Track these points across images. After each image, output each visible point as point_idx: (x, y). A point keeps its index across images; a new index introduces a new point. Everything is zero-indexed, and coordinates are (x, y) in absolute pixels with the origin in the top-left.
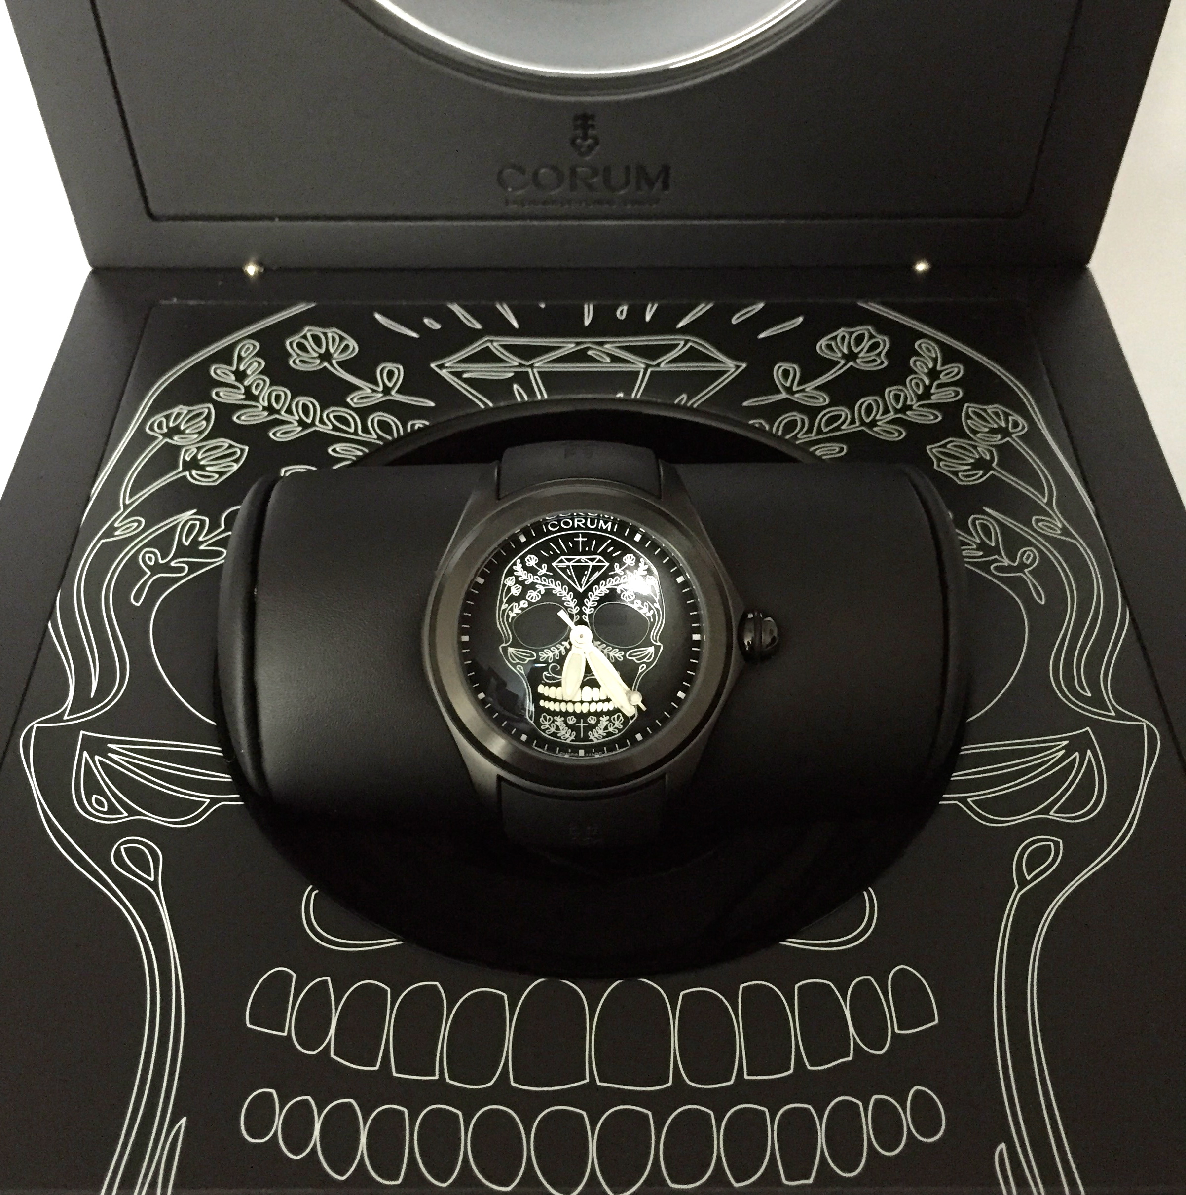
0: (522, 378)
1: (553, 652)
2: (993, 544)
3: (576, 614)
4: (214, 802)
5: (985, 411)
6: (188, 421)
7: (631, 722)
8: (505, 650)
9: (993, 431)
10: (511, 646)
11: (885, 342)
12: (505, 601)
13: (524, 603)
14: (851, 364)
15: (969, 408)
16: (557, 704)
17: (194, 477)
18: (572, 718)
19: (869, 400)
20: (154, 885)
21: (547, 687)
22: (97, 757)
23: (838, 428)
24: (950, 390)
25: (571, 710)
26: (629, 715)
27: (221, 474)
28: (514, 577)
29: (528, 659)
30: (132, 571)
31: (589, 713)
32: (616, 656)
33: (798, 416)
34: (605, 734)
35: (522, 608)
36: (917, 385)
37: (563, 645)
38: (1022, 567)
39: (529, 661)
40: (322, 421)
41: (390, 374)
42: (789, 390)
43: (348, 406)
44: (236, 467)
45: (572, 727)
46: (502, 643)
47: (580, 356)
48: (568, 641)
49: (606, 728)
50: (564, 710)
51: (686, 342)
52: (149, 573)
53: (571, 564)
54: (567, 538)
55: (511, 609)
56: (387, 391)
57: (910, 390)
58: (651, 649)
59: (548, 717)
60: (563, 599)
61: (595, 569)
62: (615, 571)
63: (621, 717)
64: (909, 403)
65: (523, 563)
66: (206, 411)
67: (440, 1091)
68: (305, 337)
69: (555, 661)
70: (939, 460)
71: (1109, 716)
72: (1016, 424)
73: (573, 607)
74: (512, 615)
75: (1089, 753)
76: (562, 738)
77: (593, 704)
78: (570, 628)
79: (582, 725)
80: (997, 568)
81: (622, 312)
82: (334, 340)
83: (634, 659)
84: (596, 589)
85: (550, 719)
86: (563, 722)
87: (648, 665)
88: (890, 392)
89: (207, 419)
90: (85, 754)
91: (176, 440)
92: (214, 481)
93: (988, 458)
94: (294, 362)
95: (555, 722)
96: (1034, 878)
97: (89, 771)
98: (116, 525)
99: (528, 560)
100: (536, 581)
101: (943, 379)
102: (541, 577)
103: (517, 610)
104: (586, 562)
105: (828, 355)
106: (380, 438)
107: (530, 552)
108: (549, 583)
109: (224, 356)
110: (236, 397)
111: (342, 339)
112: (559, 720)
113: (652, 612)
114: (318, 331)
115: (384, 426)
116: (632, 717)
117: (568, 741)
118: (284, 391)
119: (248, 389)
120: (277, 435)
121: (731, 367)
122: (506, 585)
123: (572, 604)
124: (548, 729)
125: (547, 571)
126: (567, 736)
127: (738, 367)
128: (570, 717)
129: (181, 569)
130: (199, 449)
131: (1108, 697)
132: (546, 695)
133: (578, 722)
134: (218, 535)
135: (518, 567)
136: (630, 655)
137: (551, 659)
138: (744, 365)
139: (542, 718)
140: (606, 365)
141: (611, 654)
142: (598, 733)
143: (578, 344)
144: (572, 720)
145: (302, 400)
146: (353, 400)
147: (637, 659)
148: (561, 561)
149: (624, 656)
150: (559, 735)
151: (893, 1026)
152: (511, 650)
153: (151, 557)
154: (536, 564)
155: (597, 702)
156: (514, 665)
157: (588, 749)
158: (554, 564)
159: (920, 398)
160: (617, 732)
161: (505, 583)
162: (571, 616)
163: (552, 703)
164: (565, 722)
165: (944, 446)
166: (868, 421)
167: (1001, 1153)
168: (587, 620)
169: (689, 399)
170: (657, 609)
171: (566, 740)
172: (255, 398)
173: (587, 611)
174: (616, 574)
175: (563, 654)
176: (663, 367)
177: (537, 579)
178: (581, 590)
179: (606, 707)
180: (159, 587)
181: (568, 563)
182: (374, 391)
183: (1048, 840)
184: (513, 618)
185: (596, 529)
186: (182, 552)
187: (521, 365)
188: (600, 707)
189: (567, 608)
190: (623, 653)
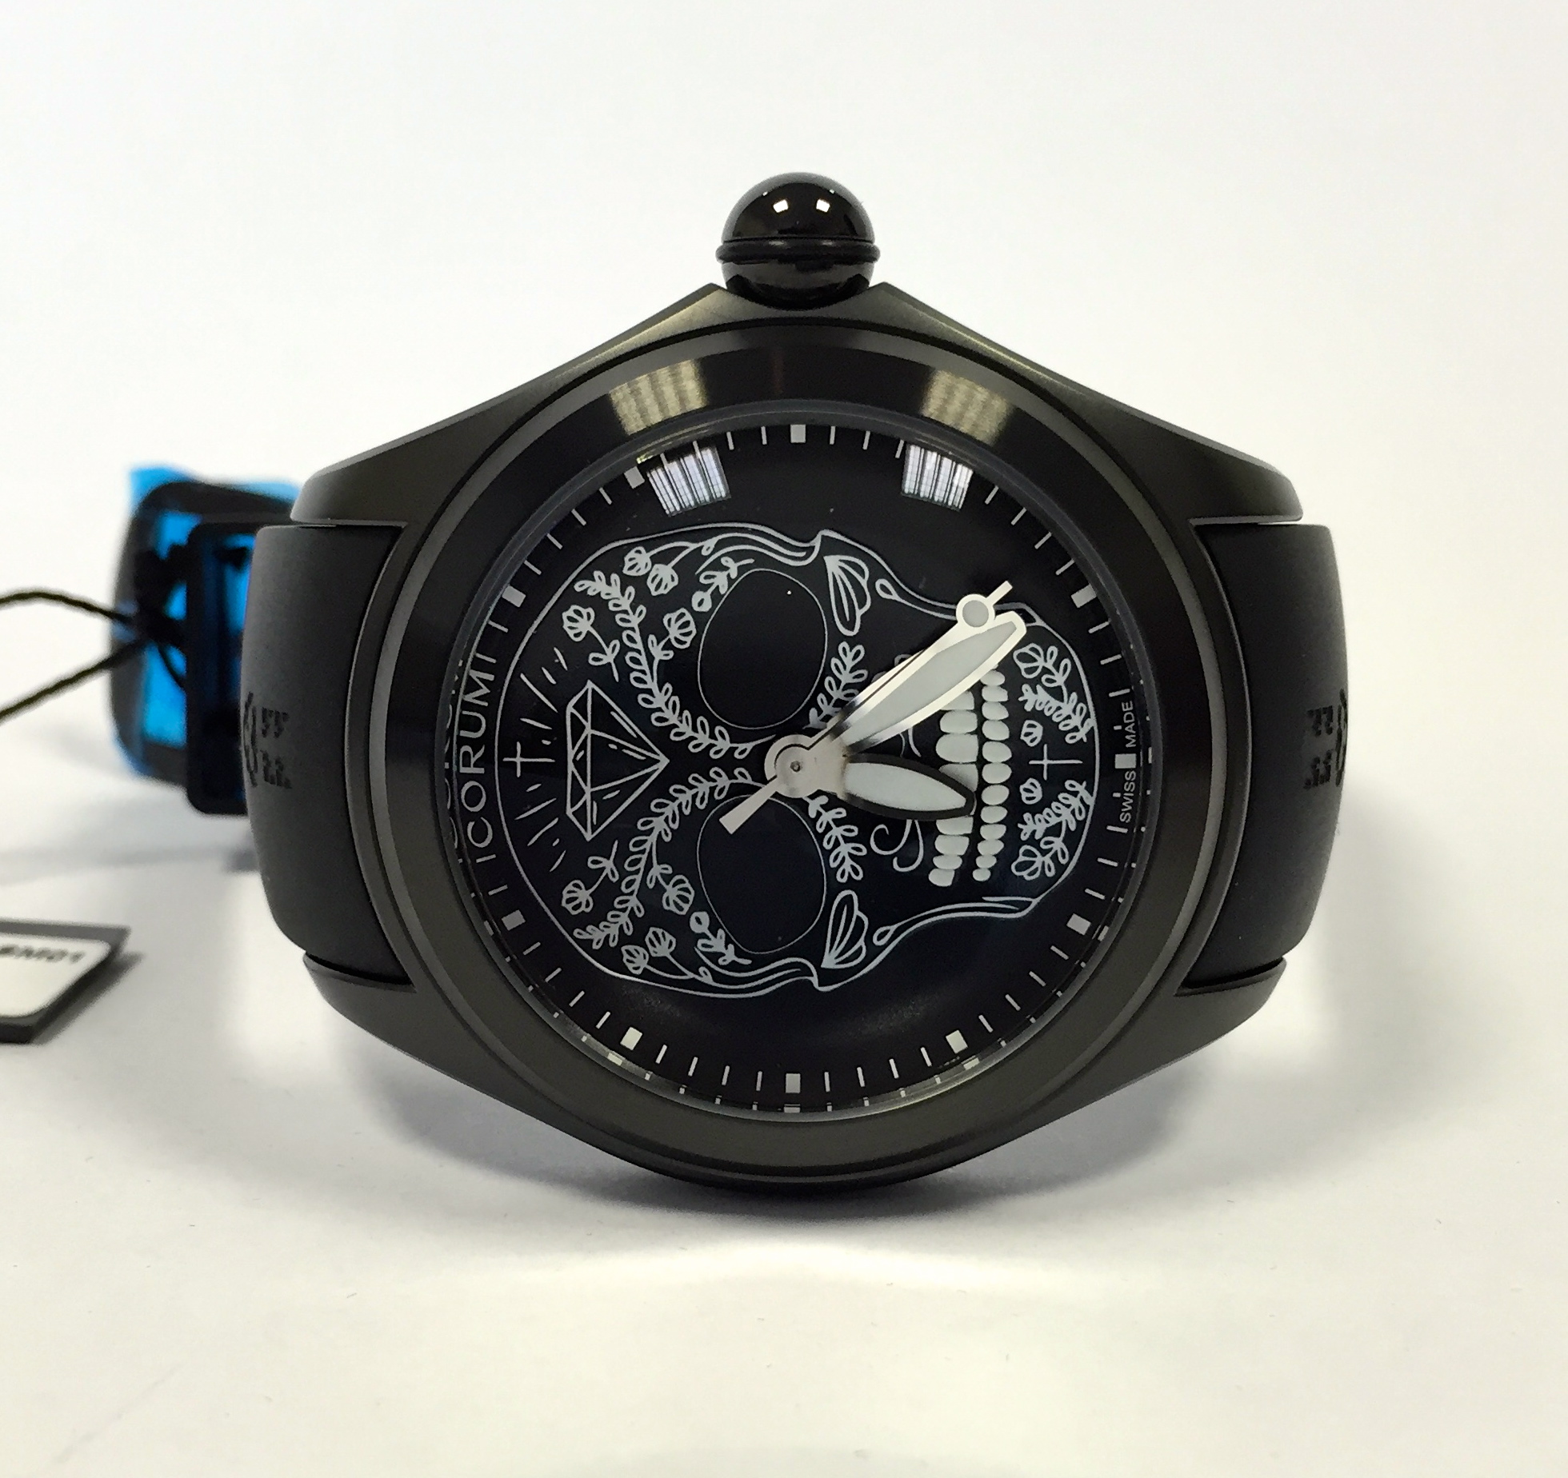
1: (837, 844)
3: (731, 776)
7: (1039, 622)
8: (827, 976)
10: (817, 963)
12: (691, 975)
13: (698, 920)
16: (984, 831)
18: (1026, 790)
21: (936, 861)
25: (1003, 794)
26: (1021, 629)
28: (623, 949)
29: (857, 912)
31: (1013, 741)
32: (850, 664)
34: (1074, 695)
35: (709, 929)
37: (819, 814)
39: (860, 909)
45: (1053, 788)
46: (811, 983)
48: (808, 800)
49: (1056, 693)
50: (1003, 813)
53: (588, 790)
54: (516, 798)
55: (715, 957)
58: (833, 563)
59: (1021, 858)
60: (687, 812)
61: (603, 719)
62: (609, 664)
63: (1026, 650)
65: (583, 921)
69: (863, 838)
73: (712, 784)
74: (730, 955)
76: (1080, 818)
77: (987, 730)
78: (773, 796)
79: (1046, 762)
83: (859, 613)
84: (659, 719)
85: (1028, 853)
86: (1038, 816)
87: (877, 573)
95: (1037, 837)
99: (575, 908)
100: (636, 887)
102: (623, 874)
103: (718, 943)
104: (583, 747)
107: (554, 901)
108: (642, 852)
112: (1033, 826)
113: (727, 561)
116: (1027, 618)
117: (1091, 801)
122: (645, 970)
123: (704, 787)
124: (1055, 858)
125: (608, 858)
126: (1075, 802)
128: (1024, 795)
132: (958, 863)
133: (1036, 773)
135: (596, 935)
136: (850, 626)
137: (859, 850)
139: (1025, 874)
141: (846, 678)
142: (1069, 717)
144: (1032, 791)
147: (862, 605)
148: (581, 814)
149: (853, 642)
150: (1073, 827)
152: (829, 961)
154: (587, 889)
155: (982, 720)
156: (873, 952)
157: (1114, 744)
158: (589, 836)
160: (1066, 661)
161: (639, 972)
162: (739, 793)
163: (981, 847)
164: (1036, 809)
168: (749, 746)
170: (719, 546)
171: (1087, 807)
173: (724, 744)
174: (619, 659)
175: (844, 814)
177: (629, 885)
178: (664, 761)
179: (995, 695)
181: (587, 797)
184: (738, 953)
185: (489, 713)
188: (995, 713)
189: (713, 803)
190: (844, 644)
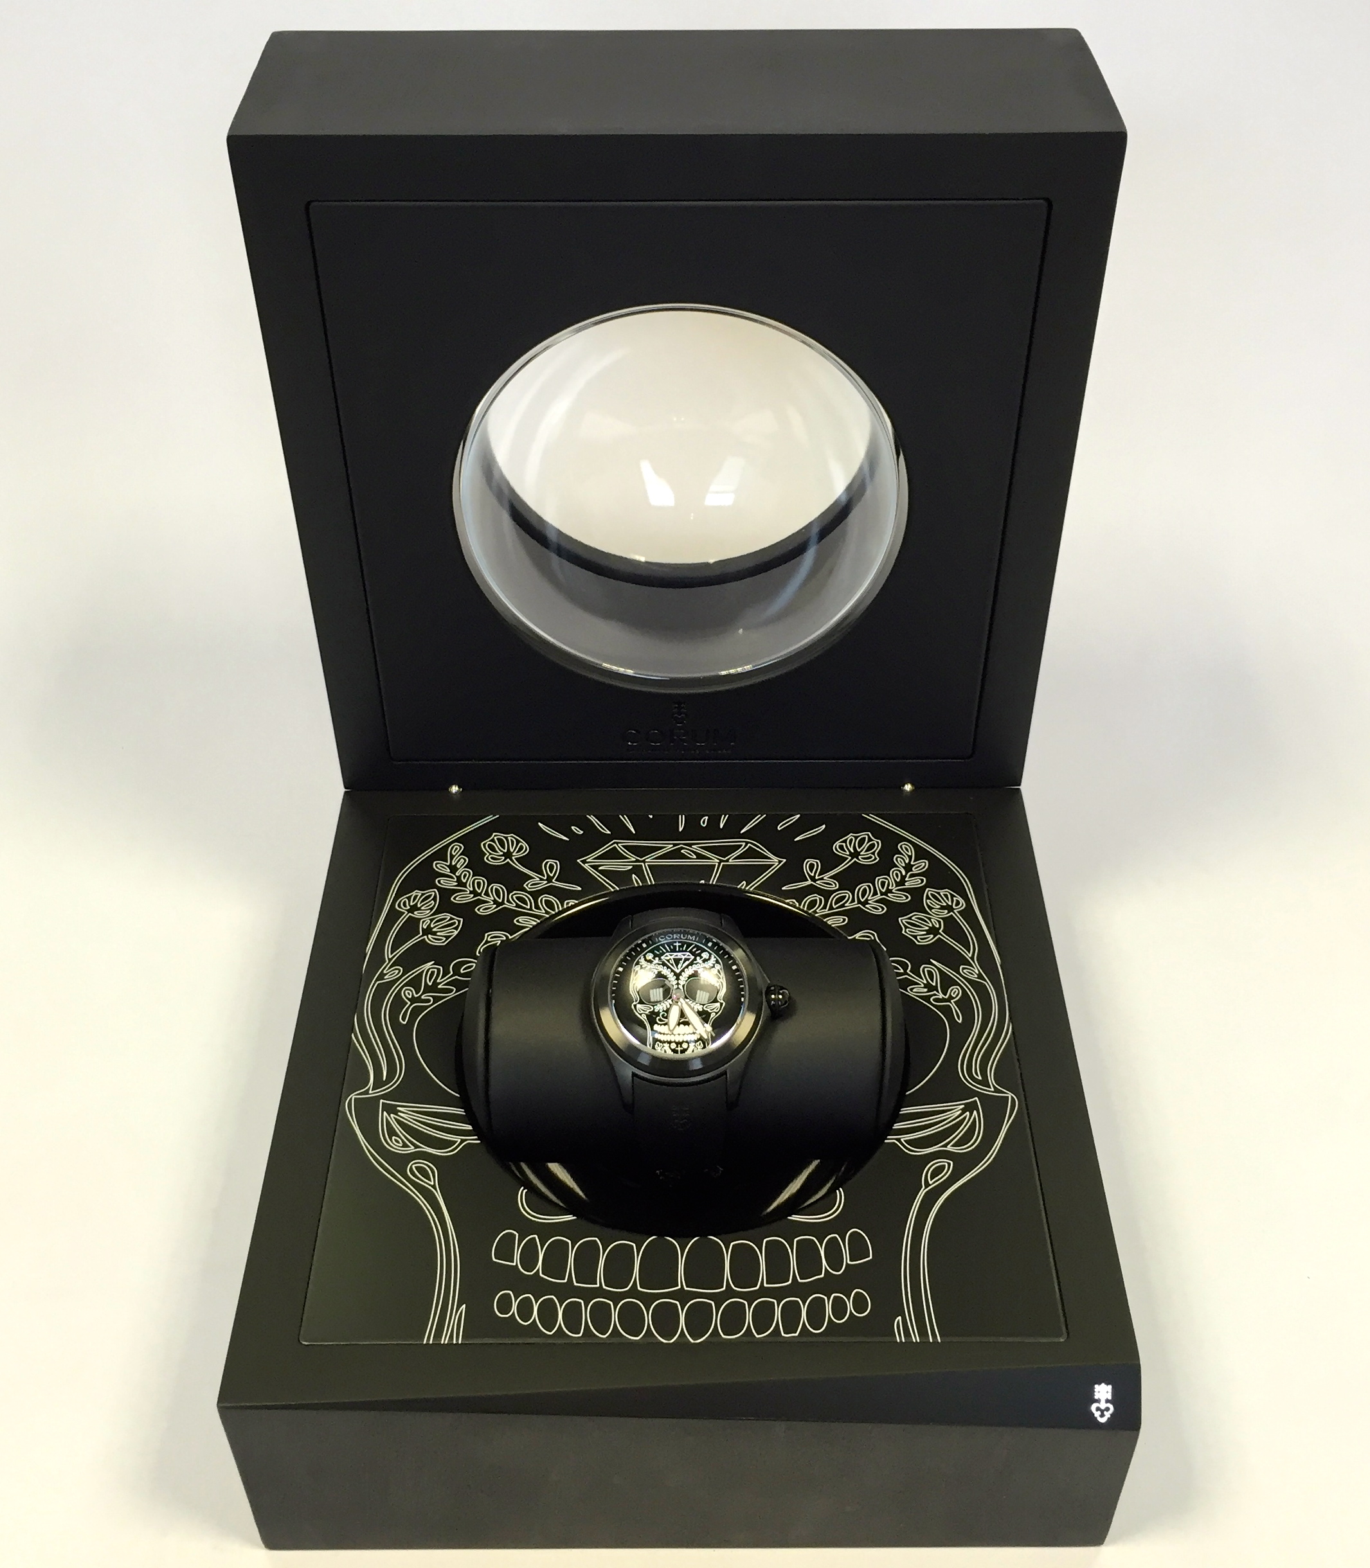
0: (637, 870)
1: (662, 1006)
2: (934, 984)
4: (462, 1141)
5: (939, 893)
6: (421, 902)
9: (943, 908)
11: (878, 845)
14: (855, 859)
15: (929, 891)
16: (665, 1036)
17: (430, 939)
19: (864, 886)
20: (434, 1187)
21: (659, 1026)
22: (392, 1115)
23: (843, 906)
24: (918, 879)
25: (673, 1040)
27: (447, 937)
30: (398, 1002)
31: (683, 1042)
32: (698, 1008)
33: (817, 897)
36: (897, 875)
37: (668, 1002)
38: (951, 998)
40: (508, 901)
41: (551, 867)
42: (813, 879)
43: (524, 890)
44: (456, 932)
45: (673, 1050)
46: (633, 1002)
47: (676, 854)
49: (693, 1050)
50: (668, 1040)
51: (747, 843)
52: (409, 1003)
53: (672, 957)
54: (669, 944)
56: (549, 879)
57: (892, 879)
58: (718, 1005)
59: (659, 1044)
60: (668, 976)
61: (686, 960)
62: (697, 961)
63: (701, 1044)
64: (890, 888)
66: (433, 893)
67: (600, 1292)
68: (493, 840)
70: (906, 927)
71: (990, 1091)
72: (958, 903)
73: (674, 981)
75: (975, 1112)
77: (686, 1036)
79: (678, 1049)
80: (935, 1000)
81: (704, 821)
82: (512, 842)
83: (708, 1010)
84: (686, 971)
85: (660, 1046)
86: (668, 1047)
87: (716, 1013)
88: (879, 880)
89: (435, 899)
90: (385, 1113)
91: (416, 914)
92: (442, 943)
93: (937, 926)
94: (487, 858)
95: (664, 1047)
96: (933, 1183)
97: (388, 1123)
98: (385, 972)
99: (647, 956)
101: (915, 871)
102: (654, 965)
104: (680, 956)
105: (840, 853)
106: (547, 912)
108: (659, 968)
109: (441, 855)
110: (451, 884)
111: (518, 842)
112: (666, 1046)
114: (501, 836)
115: (549, 904)
118: (481, 879)
119: (459, 878)
120: (481, 911)
121: (776, 862)
123: (673, 979)
125: (658, 962)
126: (670, 1056)
127: (780, 862)
128: (672, 1044)
129: (428, 1001)
130: (431, 920)
131: (991, 1080)
132: (658, 1031)
134: (447, 979)
136: (706, 1008)
137: (661, 1010)
138: (785, 860)
140: (694, 861)
141: (695, 1007)
142: (688, 1054)
143: (675, 845)
144: (673, 1046)
145: (495, 886)
146: (528, 886)
147: (710, 1010)
148: (666, 956)
149: (703, 1008)
151: (847, 1259)
153: (408, 993)
155: (688, 1034)
158: (662, 958)
159: (898, 884)
163: (661, 1035)
164: (670, 1047)
165: (910, 918)
166: (862, 900)
167: (898, 1322)
169: (746, 886)
172: (464, 885)
173: (681, 983)
174: (697, 963)
175: (668, 1007)
176: (731, 862)
178: (678, 971)
179: (693, 1037)
180: (416, 1012)
181: (670, 957)
182: (541, 879)
183: (944, 1162)
185: (687, 939)
186: (428, 989)
187: (637, 861)
188: (689, 1037)
